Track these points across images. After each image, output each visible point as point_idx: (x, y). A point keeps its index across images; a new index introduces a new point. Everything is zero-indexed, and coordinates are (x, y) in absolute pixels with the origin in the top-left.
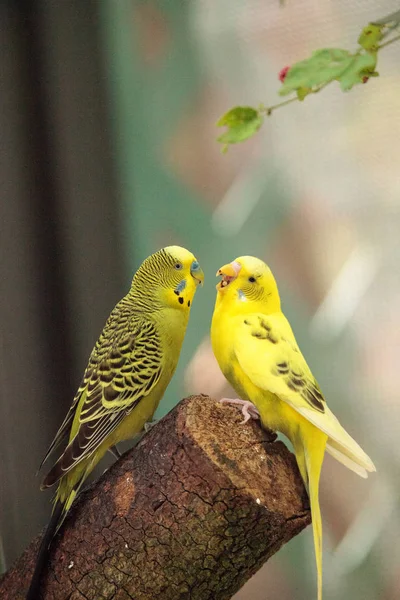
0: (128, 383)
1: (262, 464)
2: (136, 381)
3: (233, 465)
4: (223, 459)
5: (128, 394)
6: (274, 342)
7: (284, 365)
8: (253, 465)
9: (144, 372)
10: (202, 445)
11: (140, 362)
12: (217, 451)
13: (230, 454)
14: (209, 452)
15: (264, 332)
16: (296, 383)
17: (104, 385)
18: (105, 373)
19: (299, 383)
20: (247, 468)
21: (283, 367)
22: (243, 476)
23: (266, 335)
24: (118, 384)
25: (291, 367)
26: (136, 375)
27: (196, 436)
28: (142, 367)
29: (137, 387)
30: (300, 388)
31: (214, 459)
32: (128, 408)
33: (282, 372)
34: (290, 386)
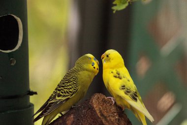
0: (65, 93)
1: (116, 120)
2: (68, 93)
3: (105, 118)
4: (102, 115)
5: (64, 96)
6: (121, 78)
7: (124, 86)
8: (112, 119)
9: (71, 90)
10: (96, 109)
11: (70, 87)
12: (100, 112)
13: (105, 114)
14: (98, 112)
15: (117, 75)
16: (127, 92)
17: (58, 92)
18: (60, 89)
19: (128, 92)
20: (110, 119)
21: (123, 87)
22: (108, 122)
23: (118, 76)
24: (62, 93)
25: (126, 87)
26: (68, 91)
27: (95, 106)
28: (71, 88)
29: (67, 94)
30: (129, 94)
31: (99, 115)
32: (64, 101)
33: (123, 89)
34: (126, 93)
